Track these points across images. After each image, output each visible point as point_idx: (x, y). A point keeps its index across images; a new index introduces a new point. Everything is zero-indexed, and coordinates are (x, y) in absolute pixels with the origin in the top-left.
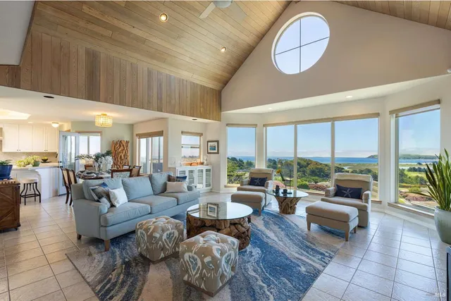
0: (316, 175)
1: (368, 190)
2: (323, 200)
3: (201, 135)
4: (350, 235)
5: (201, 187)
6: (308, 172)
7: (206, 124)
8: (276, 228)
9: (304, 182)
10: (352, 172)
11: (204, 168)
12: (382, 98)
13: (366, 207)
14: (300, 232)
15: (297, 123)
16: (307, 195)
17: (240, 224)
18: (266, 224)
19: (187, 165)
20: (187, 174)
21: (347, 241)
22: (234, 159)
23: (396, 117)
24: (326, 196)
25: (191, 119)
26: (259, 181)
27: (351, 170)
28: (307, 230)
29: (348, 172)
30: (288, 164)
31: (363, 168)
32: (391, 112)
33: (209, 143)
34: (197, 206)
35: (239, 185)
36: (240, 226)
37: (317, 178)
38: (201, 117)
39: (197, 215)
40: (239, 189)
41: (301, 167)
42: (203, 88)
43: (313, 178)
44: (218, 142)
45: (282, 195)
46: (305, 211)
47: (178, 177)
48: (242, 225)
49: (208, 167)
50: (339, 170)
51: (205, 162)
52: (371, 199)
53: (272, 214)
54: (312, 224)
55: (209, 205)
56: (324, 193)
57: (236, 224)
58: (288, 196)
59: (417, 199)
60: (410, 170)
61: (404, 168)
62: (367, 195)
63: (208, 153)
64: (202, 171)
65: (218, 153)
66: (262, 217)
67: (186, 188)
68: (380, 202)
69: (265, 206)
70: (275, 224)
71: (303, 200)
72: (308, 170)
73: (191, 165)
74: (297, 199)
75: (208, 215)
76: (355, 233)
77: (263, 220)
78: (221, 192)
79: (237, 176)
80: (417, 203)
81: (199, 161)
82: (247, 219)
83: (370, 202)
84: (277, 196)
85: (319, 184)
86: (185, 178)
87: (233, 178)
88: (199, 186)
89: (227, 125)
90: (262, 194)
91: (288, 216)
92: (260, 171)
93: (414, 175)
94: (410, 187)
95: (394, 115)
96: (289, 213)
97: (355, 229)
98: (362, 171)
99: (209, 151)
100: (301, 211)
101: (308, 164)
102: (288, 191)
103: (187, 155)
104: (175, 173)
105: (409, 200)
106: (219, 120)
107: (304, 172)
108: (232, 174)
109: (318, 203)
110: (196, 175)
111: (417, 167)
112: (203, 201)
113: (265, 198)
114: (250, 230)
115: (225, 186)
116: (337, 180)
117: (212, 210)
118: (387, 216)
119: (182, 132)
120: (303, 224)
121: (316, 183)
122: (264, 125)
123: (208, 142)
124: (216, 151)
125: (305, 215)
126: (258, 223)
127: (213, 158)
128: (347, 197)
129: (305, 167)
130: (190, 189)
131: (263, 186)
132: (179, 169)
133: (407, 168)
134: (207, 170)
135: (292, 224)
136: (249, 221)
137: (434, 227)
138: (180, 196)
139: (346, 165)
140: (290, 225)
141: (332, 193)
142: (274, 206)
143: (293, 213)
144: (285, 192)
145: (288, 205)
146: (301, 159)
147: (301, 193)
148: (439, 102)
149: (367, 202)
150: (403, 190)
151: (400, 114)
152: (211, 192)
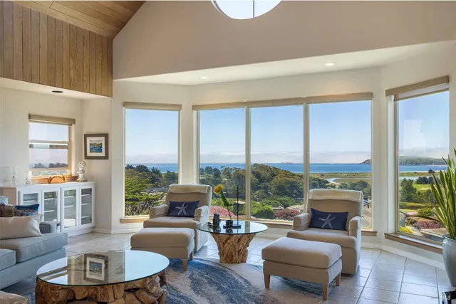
0: (286, 194)
1: (358, 214)
2: (290, 235)
3: (71, 122)
4: (329, 290)
5: (70, 225)
6: (273, 189)
7: (82, 101)
8: (212, 290)
9: (267, 207)
10: (341, 187)
11: (78, 187)
12: (376, 69)
13: (353, 242)
14: (252, 293)
15: (250, 104)
16: (265, 227)
17: (144, 289)
18: (196, 285)
19: (42, 181)
20: (41, 201)
21: (325, 299)
22: (142, 169)
23: (395, 100)
24: (296, 227)
25: (49, 89)
26: (184, 207)
27: (338, 184)
28: (264, 288)
29: (334, 187)
30: (239, 177)
31: (356, 180)
32: (389, 93)
33: (89, 139)
34: (62, 262)
35: (147, 217)
36: (144, 293)
37: (286, 198)
38: (71, 87)
39: (63, 280)
40: (147, 224)
41: (261, 181)
42: (74, 30)
43: (281, 198)
44: (106, 136)
45: (223, 231)
46: (261, 257)
47: (19, 207)
48: (148, 292)
49: (86, 186)
50: (320, 183)
51: (81, 176)
52: (361, 228)
53: (207, 266)
54: (272, 278)
55: (89, 259)
56: (291, 223)
57: (137, 289)
58: (235, 231)
59: (428, 226)
60: (420, 182)
61: (412, 178)
62: (356, 223)
63: (87, 158)
64: (73, 193)
65: (106, 157)
66: (188, 273)
67: (37, 227)
68: (374, 233)
69: (195, 252)
70: (211, 283)
71: (258, 237)
72: (272, 186)
73: (50, 181)
74: (250, 236)
75: (85, 278)
76: (338, 285)
77: (190, 278)
78: (113, 232)
79: (147, 200)
80: (428, 231)
81: (67, 173)
82: (158, 279)
83: (359, 233)
84: (216, 233)
85: (290, 208)
86: (35, 207)
87: (139, 205)
88: (68, 223)
89: (126, 104)
90: (188, 232)
91: (234, 267)
92: (187, 190)
93: (424, 188)
94: (420, 207)
95: (393, 97)
96: (236, 262)
97: (337, 279)
98: (355, 185)
99: (89, 154)
100: (255, 256)
101: (273, 175)
102: (235, 223)
103: (46, 162)
104: (13, 199)
105: (418, 228)
106: (109, 94)
107: (266, 188)
108: (138, 196)
109: (283, 241)
110: (61, 201)
111: (428, 177)
112: (75, 250)
113: (196, 238)
114: (164, 299)
115: (122, 221)
116: (312, 201)
117: (95, 268)
118: (384, 256)
119: (30, 116)
120: (257, 279)
121: (286, 206)
122: (194, 107)
123: (86, 136)
124: (103, 154)
125: (261, 262)
126: (182, 283)
127: (97, 167)
128: (327, 228)
129: (268, 181)
130: (45, 229)
131: (191, 216)
132: (23, 190)
133: (415, 178)
134: (84, 192)
135: (240, 281)
136: (163, 282)
137: (442, 266)
138: (23, 244)
139: (331, 176)
140: (236, 282)
141: (304, 223)
142: (210, 251)
143: (243, 261)
144: (229, 225)
145: (233, 249)
146: (262, 167)
147: (257, 226)
148: (446, 79)
149: (355, 235)
150: (411, 212)
151: (401, 96)
152: (93, 232)
